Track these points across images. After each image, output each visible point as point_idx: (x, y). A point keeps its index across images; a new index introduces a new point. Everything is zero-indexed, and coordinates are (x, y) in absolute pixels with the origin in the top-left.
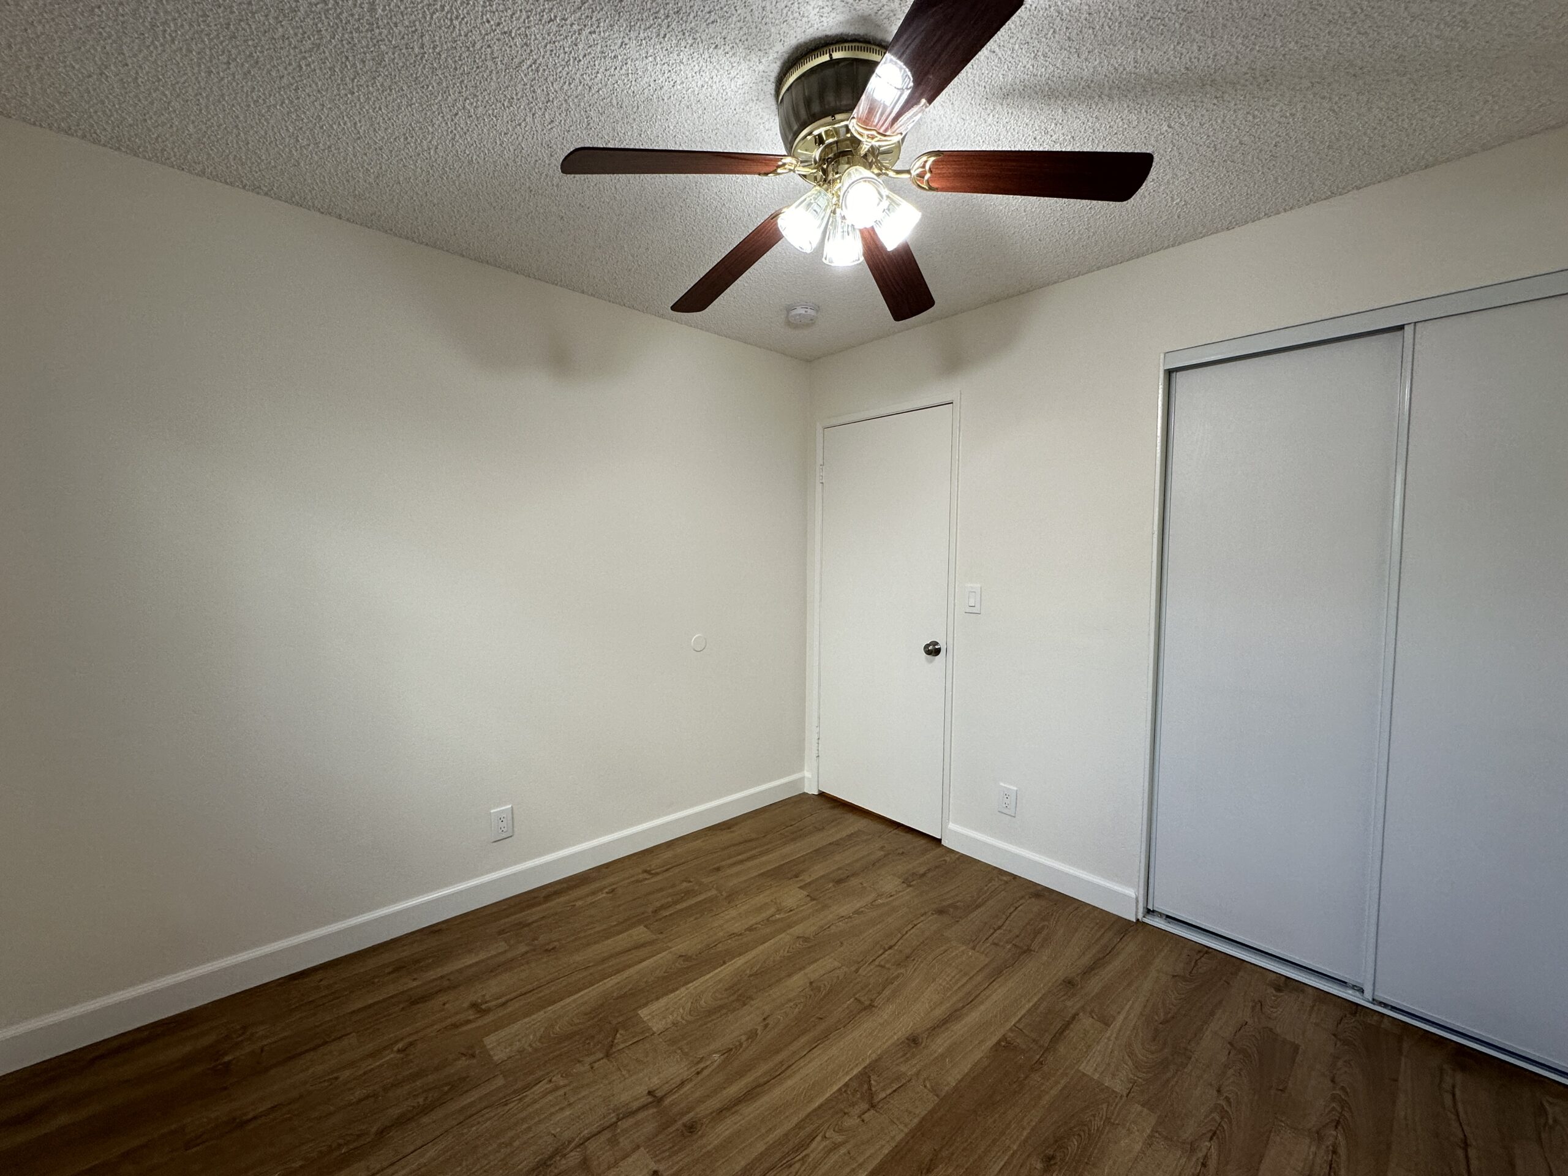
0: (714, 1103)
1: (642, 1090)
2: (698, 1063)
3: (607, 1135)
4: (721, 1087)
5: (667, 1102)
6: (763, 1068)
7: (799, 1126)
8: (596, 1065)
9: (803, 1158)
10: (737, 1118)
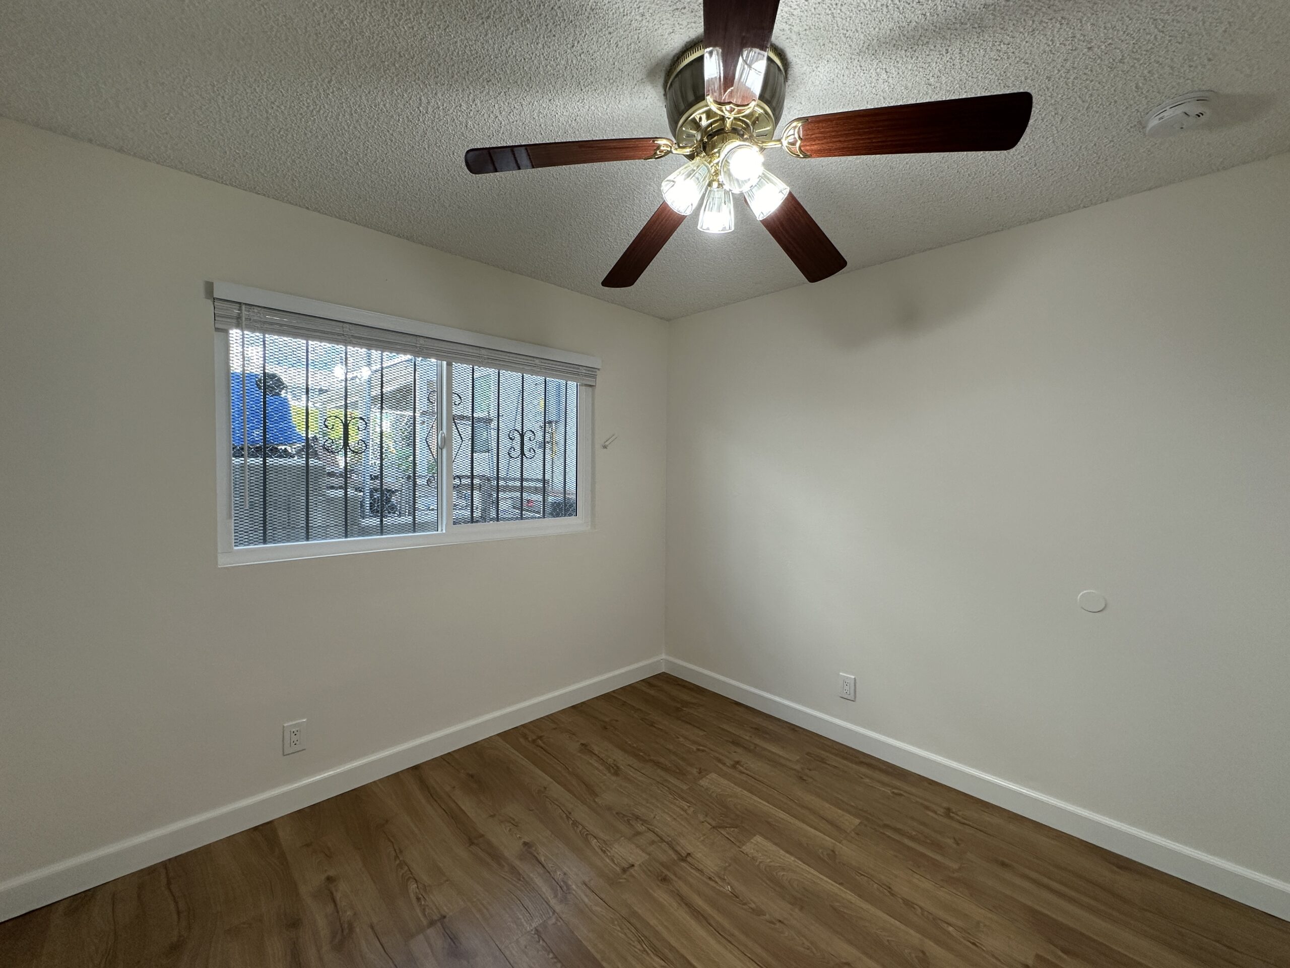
0: (685, 890)
1: (690, 849)
2: (720, 878)
3: (656, 839)
4: (699, 894)
5: (683, 864)
6: (726, 923)
7: (672, 948)
8: (706, 824)
9: (645, 950)
10: (675, 904)
